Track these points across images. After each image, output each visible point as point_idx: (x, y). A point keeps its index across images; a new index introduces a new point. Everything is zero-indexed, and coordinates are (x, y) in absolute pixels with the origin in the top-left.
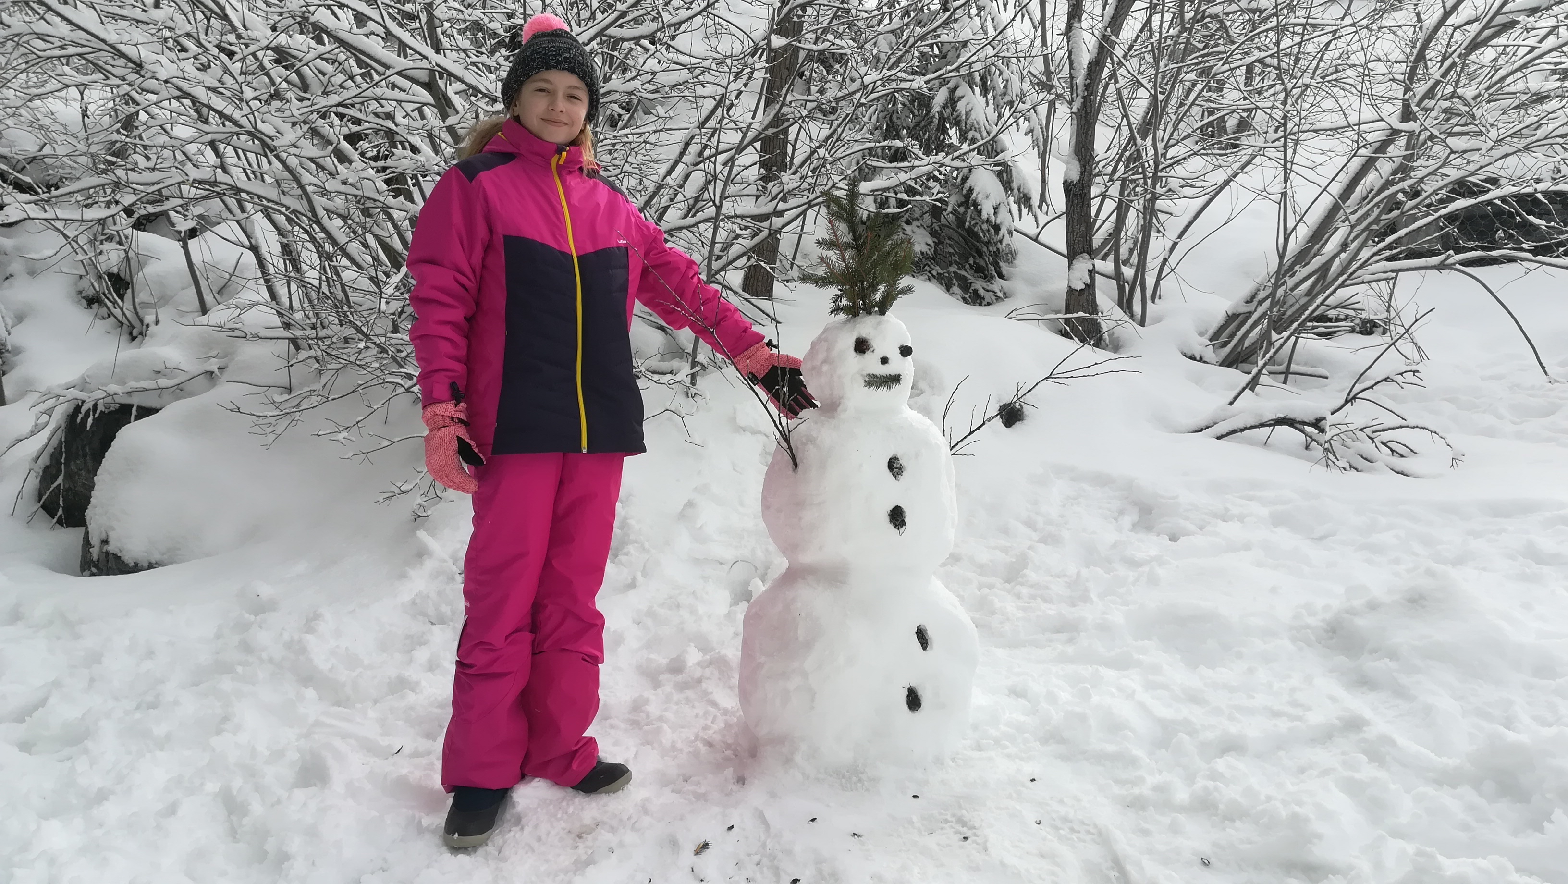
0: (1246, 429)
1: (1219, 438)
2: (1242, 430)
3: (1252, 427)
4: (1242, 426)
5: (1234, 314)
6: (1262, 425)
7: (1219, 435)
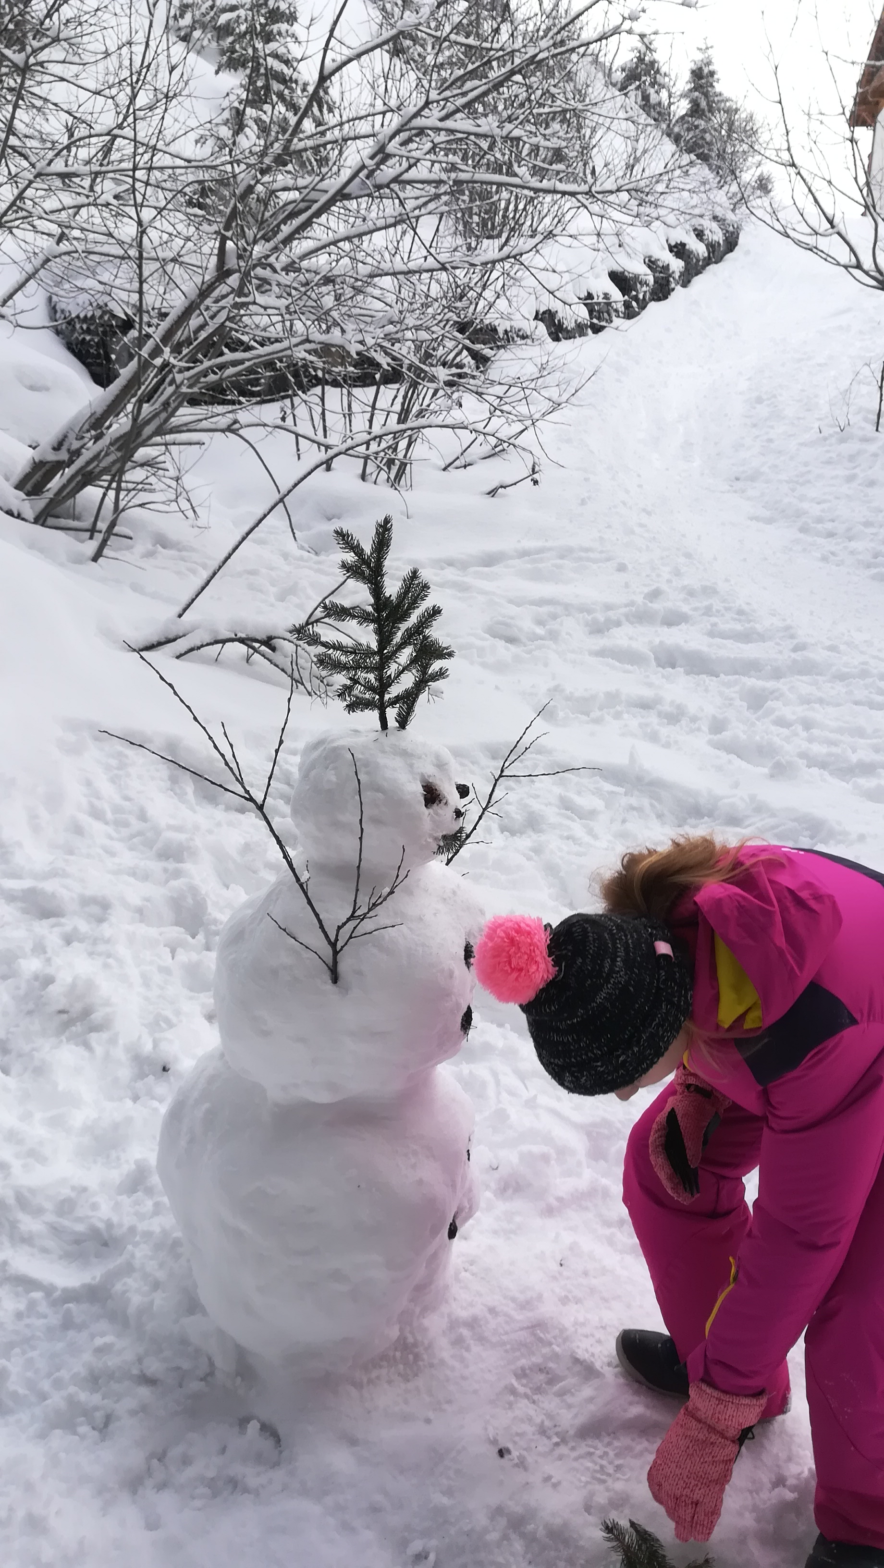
0: (202, 646)
1: (178, 657)
2: (199, 648)
3: (208, 645)
4: (199, 644)
5: (41, 462)
6: (217, 642)
7: (178, 654)
